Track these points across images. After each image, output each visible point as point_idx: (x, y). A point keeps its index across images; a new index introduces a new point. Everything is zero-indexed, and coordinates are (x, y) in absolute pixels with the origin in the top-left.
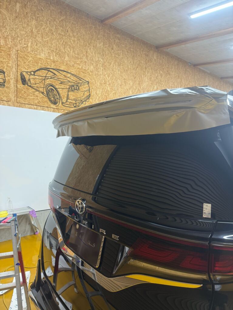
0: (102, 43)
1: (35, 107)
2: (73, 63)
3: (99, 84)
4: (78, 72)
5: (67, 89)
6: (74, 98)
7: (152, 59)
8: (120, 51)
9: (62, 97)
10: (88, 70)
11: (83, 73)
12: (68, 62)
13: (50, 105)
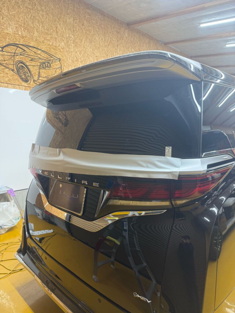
0: (72, 19)
1: (6, 85)
2: (43, 39)
3: (70, 61)
4: (48, 49)
5: (39, 67)
6: (45, 75)
7: (123, 36)
8: (91, 27)
9: (34, 74)
10: (59, 46)
11: (54, 49)
12: (38, 38)
13: (21, 83)
